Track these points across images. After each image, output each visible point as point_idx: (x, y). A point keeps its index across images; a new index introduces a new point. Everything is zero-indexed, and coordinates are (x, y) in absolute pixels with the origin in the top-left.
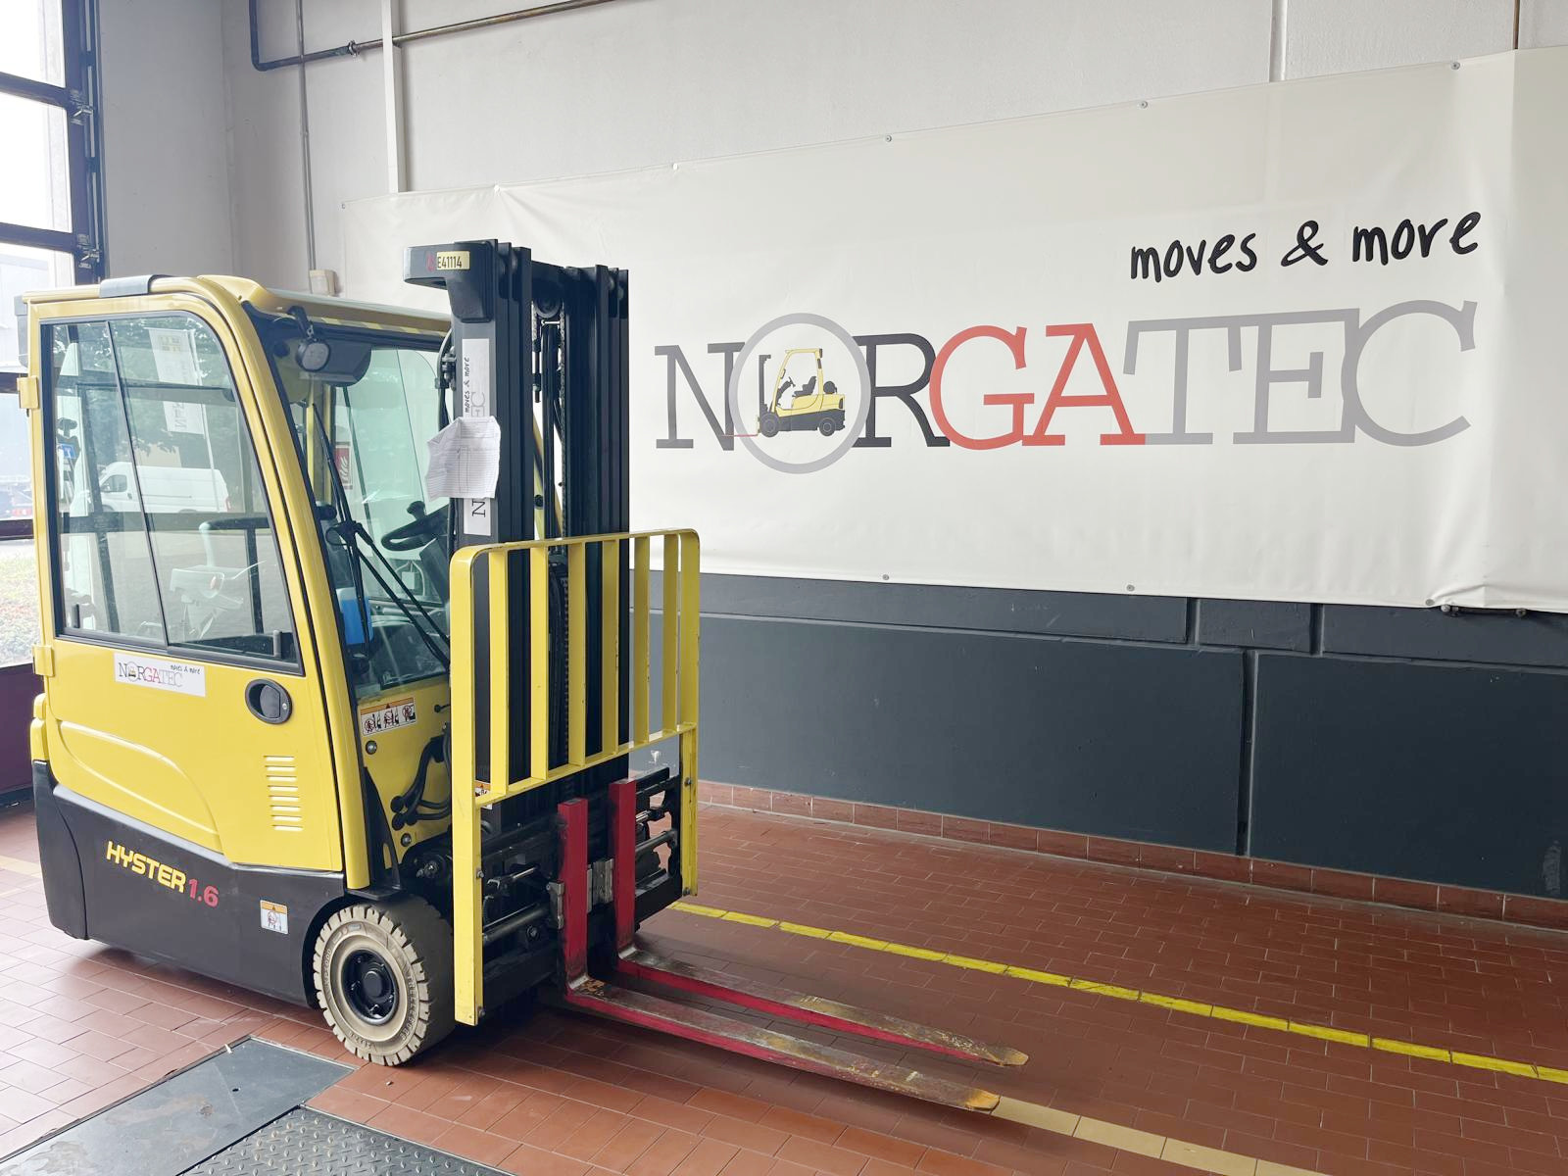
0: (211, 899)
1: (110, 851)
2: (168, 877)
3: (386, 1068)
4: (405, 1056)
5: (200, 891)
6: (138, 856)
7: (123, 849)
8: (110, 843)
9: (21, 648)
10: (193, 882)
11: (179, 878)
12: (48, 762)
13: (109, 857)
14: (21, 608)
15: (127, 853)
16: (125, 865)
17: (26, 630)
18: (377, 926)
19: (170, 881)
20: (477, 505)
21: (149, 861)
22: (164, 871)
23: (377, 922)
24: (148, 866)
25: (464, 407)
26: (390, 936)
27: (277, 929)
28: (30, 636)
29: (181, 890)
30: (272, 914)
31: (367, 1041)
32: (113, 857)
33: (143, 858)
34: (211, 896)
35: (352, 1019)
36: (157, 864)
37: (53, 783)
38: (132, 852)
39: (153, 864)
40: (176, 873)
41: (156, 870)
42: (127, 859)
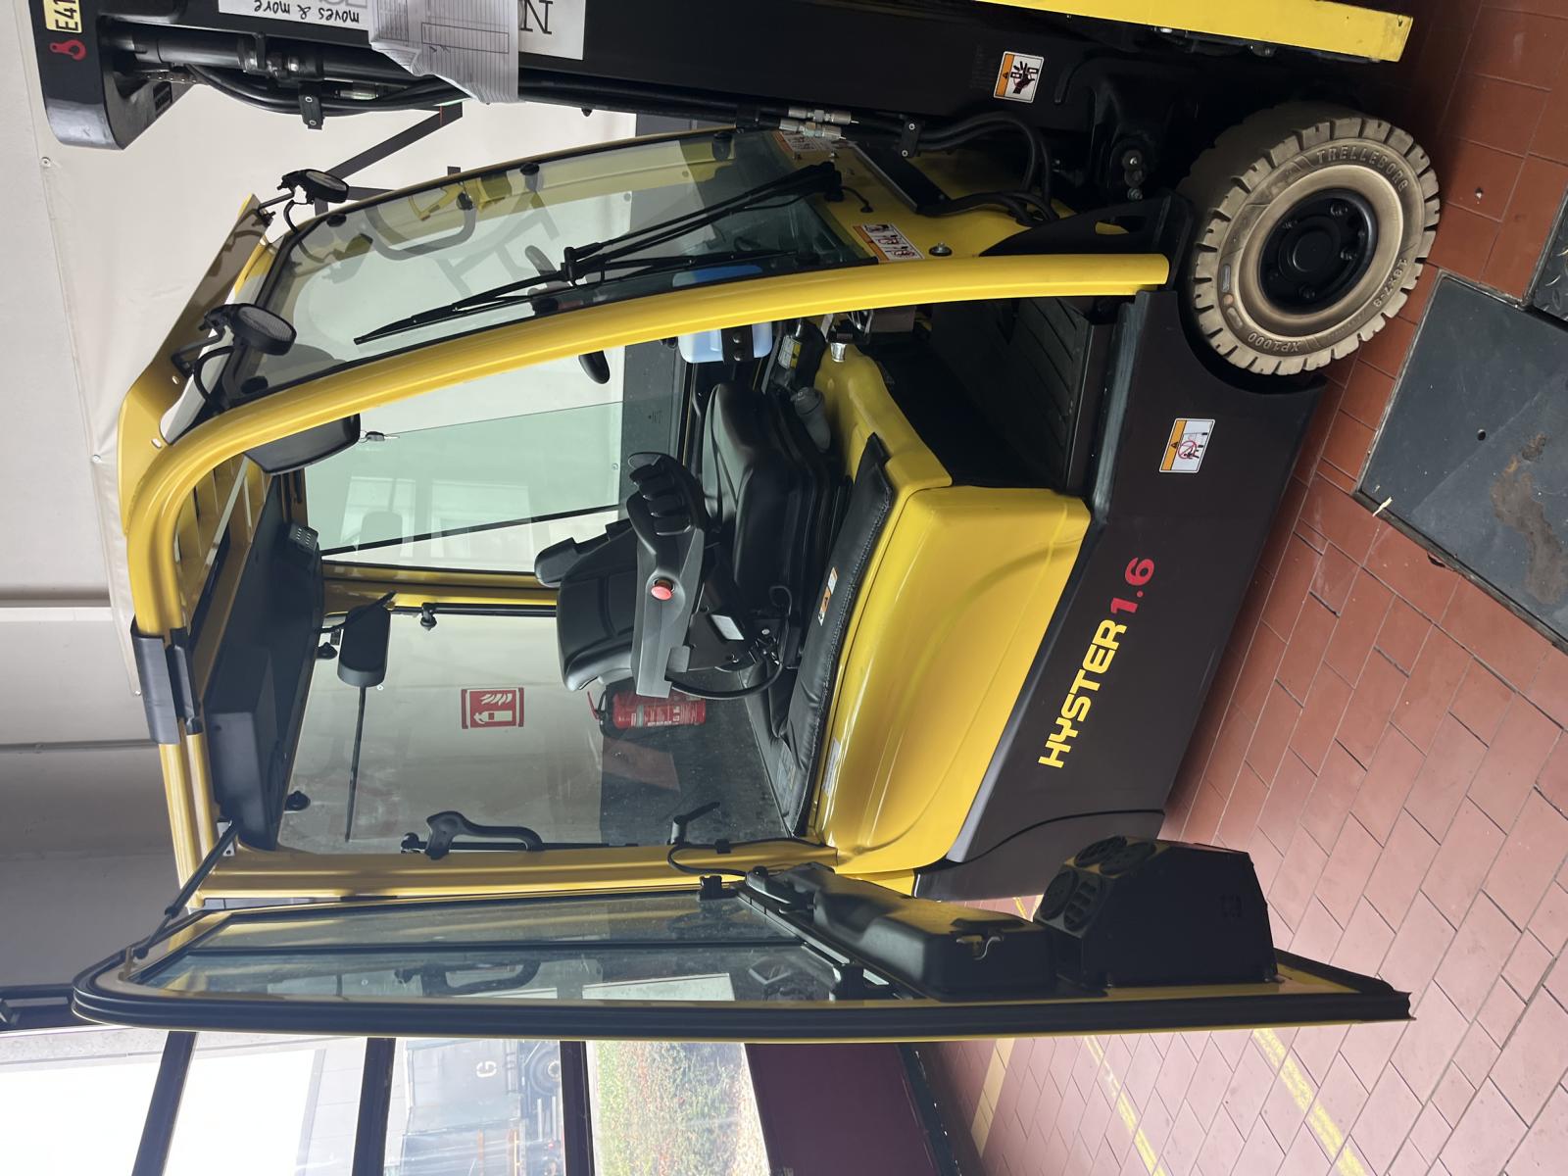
0: (1144, 572)
1: (1052, 761)
2: (1101, 652)
3: (1440, 230)
4: (1430, 184)
5: (1128, 592)
6: (1064, 711)
7: (1052, 736)
8: (1043, 760)
9: (707, 1145)
10: (1117, 604)
11: (1105, 635)
12: (917, 871)
13: (1060, 764)
14: (661, 1154)
15: (1059, 729)
16: (1074, 734)
17: (687, 1142)
18: (1232, 223)
19: (1107, 650)
20: (532, 22)
21: (1074, 689)
22: (1092, 661)
23: (1225, 223)
24: (1082, 692)
25: (349, 24)
26: (1253, 196)
27: (1204, 441)
28: (693, 1137)
29: (1122, 629)
30: (1182, 449)
31: (1395, 267)
32: (1061, 756)
33: (1070, 698)
34: (1139, 572)
35: (1360, 295)
36: (1081, 673)
37: (944, 864)
38: (1059, 721)
39: (1080, 681)
40: (1098, 639)
41: (1090, 676)
42: (1069, 732)
